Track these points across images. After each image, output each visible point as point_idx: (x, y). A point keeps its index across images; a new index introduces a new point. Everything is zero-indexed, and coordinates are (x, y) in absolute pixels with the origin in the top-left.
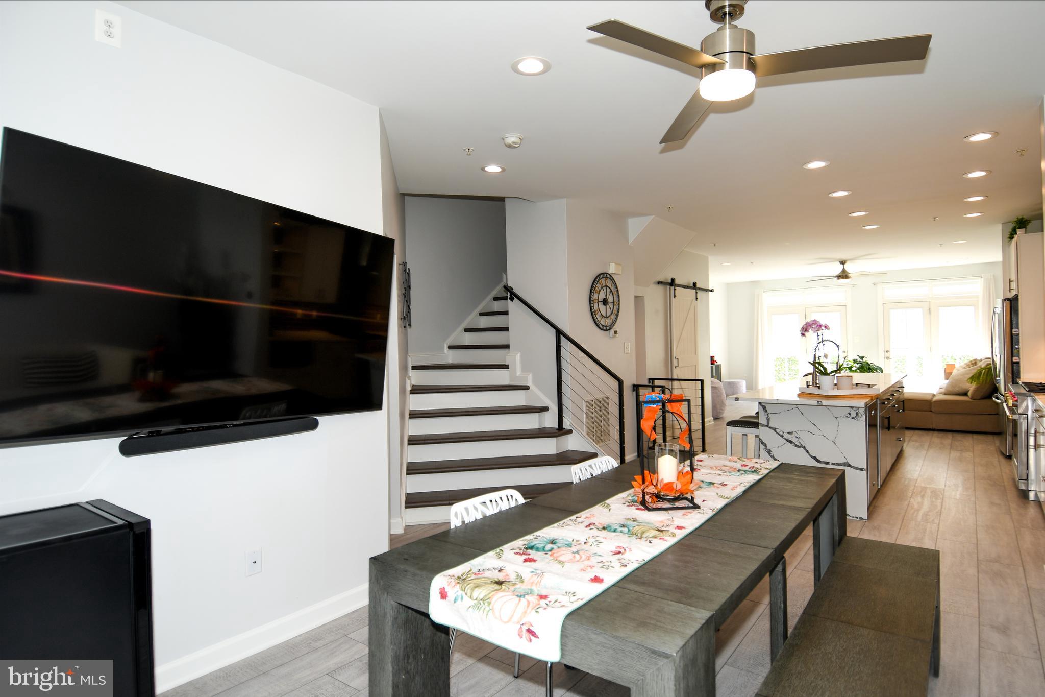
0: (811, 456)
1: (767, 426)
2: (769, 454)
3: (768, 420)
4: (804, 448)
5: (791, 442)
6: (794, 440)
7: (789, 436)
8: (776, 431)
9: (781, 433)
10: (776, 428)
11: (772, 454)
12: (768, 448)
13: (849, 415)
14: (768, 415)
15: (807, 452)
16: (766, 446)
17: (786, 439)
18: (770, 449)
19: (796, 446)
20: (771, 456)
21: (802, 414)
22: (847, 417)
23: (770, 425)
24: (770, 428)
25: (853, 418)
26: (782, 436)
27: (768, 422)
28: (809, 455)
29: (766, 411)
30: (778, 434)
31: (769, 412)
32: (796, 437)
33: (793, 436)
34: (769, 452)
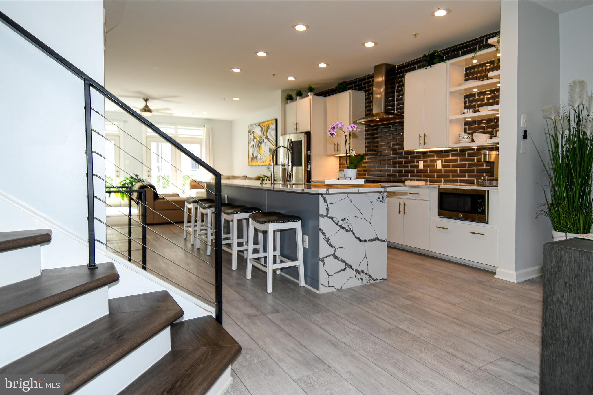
0: (356, 237)
1: (327, 216)
2: (328, 242)
3: (328, 210)
4: (352, 231)
5: (343, 228)
6: (346, 226)
7: (342, 222)
8: (333, 220)
9: (336, 221)
10: (333, 217)
11: (329, 242)
12: (327, 237)
13: (378, 199)
14: (327, 205)
15: (354, 234)
16: (325, 235)
17: (340, 226)
18: (328, 238)
19: (347, 231)
20: (329, 244)
21: (351, 201)
22: (377, 201)
23: (329, 215)
24: (329, 217)
25: (381, 201)
26: (337, 224)
27: (328, 213)
28: (355, 236)
29: (326, 202)
30: (335, 222)
31: (328, 202)
32: (347, 223)
33: (345, 222)
34: (327, 240)
